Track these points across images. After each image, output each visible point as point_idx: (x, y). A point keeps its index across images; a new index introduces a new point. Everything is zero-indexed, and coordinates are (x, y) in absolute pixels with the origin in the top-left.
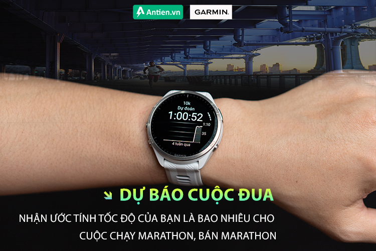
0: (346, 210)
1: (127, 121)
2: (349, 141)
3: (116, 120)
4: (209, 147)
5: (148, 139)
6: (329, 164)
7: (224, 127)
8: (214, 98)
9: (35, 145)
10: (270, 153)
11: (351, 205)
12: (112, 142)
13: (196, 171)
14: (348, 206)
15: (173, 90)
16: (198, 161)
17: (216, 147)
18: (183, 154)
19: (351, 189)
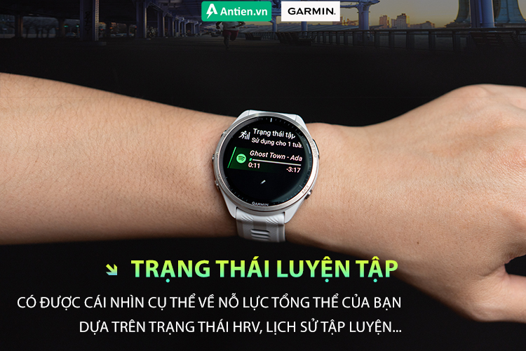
0: (483, 280)
1: (184, 152)
2: (492, 189)
3: (169, 149)
4: (301, 194)
5: (214, 177)
6: (464, 221)
7: (320, 165)
8: (306, 122)
9: (54, 180)
10: (382, 204)
11: (491, 273)
12: (163, 179)
13: (280, 225)
14: (486, 275)
15: (249, 109)
16: (284, 213)
17: (309, 193)
18: (265, 203)
19: (492, 253)
